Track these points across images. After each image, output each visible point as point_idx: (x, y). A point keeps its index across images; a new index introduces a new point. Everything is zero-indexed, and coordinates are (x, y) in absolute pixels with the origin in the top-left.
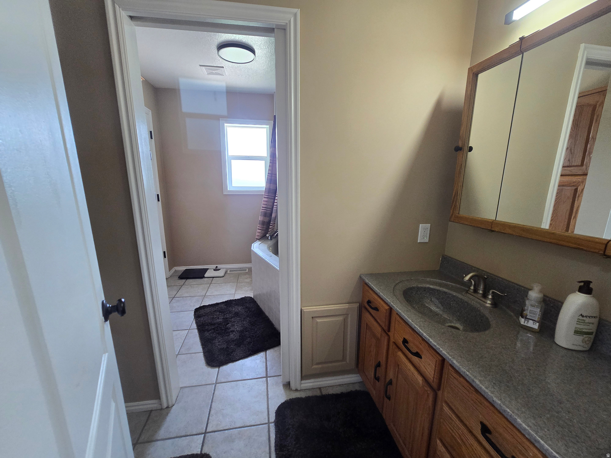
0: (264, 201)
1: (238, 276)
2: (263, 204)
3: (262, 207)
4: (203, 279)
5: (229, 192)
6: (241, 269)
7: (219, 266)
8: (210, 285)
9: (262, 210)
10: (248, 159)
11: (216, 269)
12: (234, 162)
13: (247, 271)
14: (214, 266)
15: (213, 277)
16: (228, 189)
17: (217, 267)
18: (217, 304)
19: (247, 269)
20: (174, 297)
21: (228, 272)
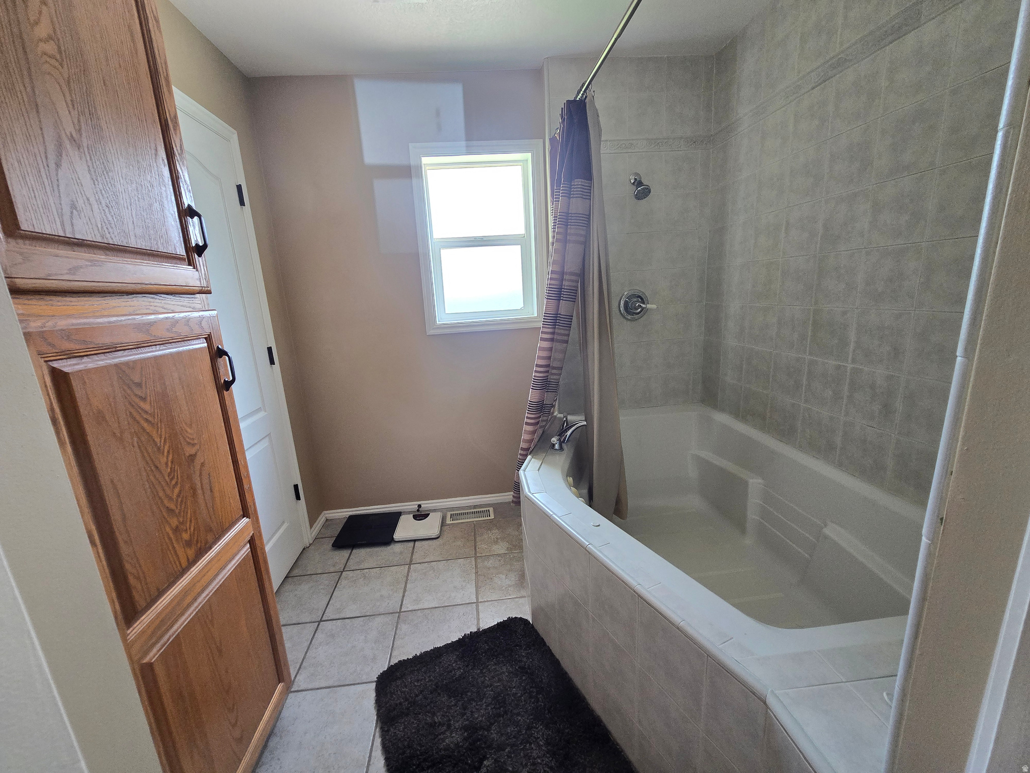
0: (541, 349)
1: (475, 534)
2: (539, 357)
3: (537, 366)
4: (391, 546)
5: (438, 328)
6: (477, 510)
7: (426, 505)
8: (409, 568)
9: (537, 375)
10: (480, 243)
11: (420, 515)
12: (447, 255)
13: (492, 517)
14: (412, 506)
15: (415, 541)
16: (438, 323)
17: (420, 506)
18: (437, 653)
19: (491, 509)
20: (321, 621)
21: (449, 521)
